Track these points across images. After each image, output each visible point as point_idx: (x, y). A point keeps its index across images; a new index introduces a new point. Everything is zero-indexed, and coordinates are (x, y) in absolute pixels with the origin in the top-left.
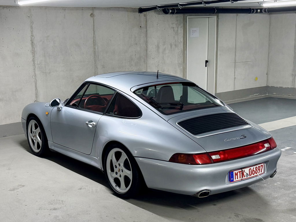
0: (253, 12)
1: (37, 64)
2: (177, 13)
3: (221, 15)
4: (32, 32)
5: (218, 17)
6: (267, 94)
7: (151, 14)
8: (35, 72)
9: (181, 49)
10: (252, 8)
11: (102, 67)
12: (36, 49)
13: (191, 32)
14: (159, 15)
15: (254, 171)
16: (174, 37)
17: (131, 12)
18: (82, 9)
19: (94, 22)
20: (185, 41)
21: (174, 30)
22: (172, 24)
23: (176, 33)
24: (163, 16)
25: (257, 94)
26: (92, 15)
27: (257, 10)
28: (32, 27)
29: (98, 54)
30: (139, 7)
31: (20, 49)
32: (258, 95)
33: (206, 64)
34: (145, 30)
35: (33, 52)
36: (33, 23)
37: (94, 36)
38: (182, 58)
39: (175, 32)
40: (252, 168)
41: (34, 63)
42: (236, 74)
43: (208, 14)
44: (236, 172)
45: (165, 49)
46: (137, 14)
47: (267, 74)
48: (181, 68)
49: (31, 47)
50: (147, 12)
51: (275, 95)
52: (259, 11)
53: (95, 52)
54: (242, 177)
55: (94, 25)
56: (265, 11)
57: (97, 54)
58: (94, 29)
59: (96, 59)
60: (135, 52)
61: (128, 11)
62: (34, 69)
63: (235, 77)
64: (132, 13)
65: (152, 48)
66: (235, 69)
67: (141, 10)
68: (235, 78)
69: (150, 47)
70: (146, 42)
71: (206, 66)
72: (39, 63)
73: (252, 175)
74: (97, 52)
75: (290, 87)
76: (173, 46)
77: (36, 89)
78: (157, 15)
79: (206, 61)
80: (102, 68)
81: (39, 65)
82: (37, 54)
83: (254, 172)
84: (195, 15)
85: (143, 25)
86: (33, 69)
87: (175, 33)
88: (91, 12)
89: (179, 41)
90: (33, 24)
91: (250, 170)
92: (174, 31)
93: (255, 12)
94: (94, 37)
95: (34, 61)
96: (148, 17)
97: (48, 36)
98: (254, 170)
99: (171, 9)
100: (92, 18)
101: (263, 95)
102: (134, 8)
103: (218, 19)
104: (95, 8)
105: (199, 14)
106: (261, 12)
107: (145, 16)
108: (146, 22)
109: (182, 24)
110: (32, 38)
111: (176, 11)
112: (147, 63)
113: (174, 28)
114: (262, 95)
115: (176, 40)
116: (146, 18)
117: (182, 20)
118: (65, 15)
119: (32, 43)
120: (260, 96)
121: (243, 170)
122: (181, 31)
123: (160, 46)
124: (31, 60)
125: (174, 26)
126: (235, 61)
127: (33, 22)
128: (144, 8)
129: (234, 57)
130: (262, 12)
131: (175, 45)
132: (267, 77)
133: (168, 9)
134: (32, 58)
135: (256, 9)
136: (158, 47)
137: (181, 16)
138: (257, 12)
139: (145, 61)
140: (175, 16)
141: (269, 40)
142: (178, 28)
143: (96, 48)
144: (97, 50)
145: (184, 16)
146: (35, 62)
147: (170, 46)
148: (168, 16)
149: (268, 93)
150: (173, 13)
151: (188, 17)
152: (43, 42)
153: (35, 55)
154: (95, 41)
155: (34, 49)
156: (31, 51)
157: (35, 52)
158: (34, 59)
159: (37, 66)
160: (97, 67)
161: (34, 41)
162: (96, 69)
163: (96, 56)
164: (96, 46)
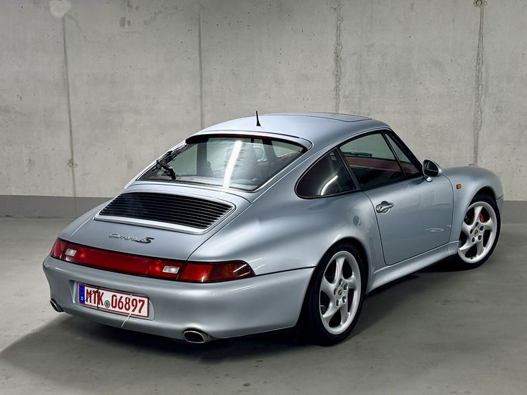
1: (343, 97)
4: (338, 37)
8: (337, 110)
12: (343, 69)
19: (482, 16)
26: (479, 3)
28: (338, 29)
29: (487, 82)
31: (312, 68)
35: (338, 75)
36: (343, 20)
41: (337, 94)
49: (334, 64)
53: (478, 79)
57: (484, 83)
59: (480, 93)
62: (337, 106)
82: (344, 76)
86: (335, 104)
90: (341, 23)
95: (337, 89)
97: (372, 45)
100: (478, 9)
110: (336, 48)
118: (413, 5)
119: (337, 58)
124: (333, 88)
134: (335, 85)
144: (484, 74)
146: (340, 93)
152: (361, 55)
153: (340, 79)
154: (480, 56)
155: (341, 68)
156: (333, 73)
157: (341, 73)
158: (337, 87)
159: (342, 100)
160: (481, 110)
161: (341, 54)
162: (480, 112)
163: (481, 86)
164: (484, 65)
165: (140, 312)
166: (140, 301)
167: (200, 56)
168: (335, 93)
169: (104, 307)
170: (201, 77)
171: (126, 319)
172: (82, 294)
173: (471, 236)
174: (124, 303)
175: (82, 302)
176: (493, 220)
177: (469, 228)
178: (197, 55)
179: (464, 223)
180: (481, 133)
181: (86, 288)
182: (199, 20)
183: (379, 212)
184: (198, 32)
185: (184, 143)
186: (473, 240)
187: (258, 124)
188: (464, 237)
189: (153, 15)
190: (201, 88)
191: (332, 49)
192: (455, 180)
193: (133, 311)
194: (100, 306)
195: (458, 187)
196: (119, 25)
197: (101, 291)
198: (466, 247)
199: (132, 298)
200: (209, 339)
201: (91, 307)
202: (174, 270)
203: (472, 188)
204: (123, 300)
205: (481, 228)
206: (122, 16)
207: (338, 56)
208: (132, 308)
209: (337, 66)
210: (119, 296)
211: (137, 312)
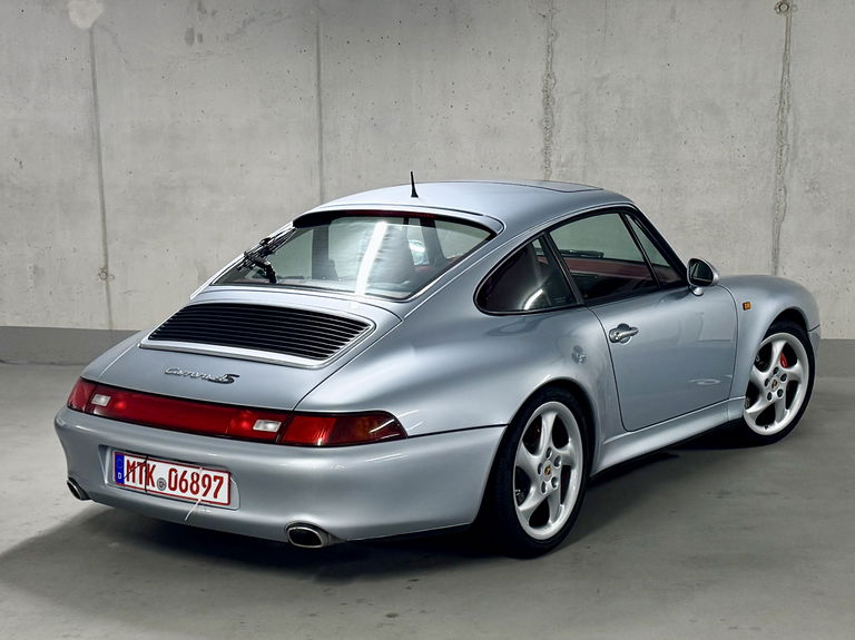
1: (557, 165)
4: (549, 64)
11: (807, 188)
12: (556, 118)
26: (784, 7)
28: (550, 49)
29: (795, 141)
31: (505, 116)
35: (548, 127)
36: (557, 35)
41: (547, 161)
49: (541, 110)
53: (781, 135)
55: (788, 42)
57: (790, 142)
59: (784, 159)
74: (790, 133)
80: (807, 192)
81: (564, 169)
82: (558, 131)
86: (543, 177)
90: (554, 40)
94: (785, 81)
95: (546, 152)
97: (604, 78)
100: (783, 18)
118: (673, 10)
119: (547, 99)
124: (539, 150)
134: (542, 146)
143: (790, 119)
144: (790, 128)
146: (552, 159)
152: (586, 95)
153: (551, 135)
155: (552, 116)
156: (540, 123)
157: (553, 125)
158: (547, 148)
159: (555, 170)
160: (785, 188)
161: (554, 92)
162: (783, 192)
163: (785, 148)
164: (791, 113)
165: (215, 496)
166: (216, 478)
167: (319, 95)
168: (543, 158)
169: (156, 489)
170: (321, 130)
171: (192, 509)
172: (119, 466)
173: (766, 390)
174: (190, 482)
175: (120, 482)
176: (802, 364)
177: (763, 376)
178: (313, 92)
179: (754, 368)
180: (784, 226)
181: (126, 458)
182: (317, 34)
183: (614, 341)
184: (315, 54)
185: (290, 226)
186: (770, 397)
187: (414, 194)
188: (753, 392)
189: (241, 26)
190: (321, 148)
191: (539, 85)
192: (740, 296)
193: (205, 494)
194: (150, 487)
195: (746, 306)
196: (184, 41)
197: (151, 463)
198: (757, 408)
199: (202, 473)
200: (331, 542)
201: (134, 490)
202: (272, 427)
203: (768, 309)
204: (188, 477)
205: (783, 378)
206: (190, 27)
207: (548, 97)
208: (202, 490)
209: (546, 113)
210: (181, 470)
211: (210, 497)
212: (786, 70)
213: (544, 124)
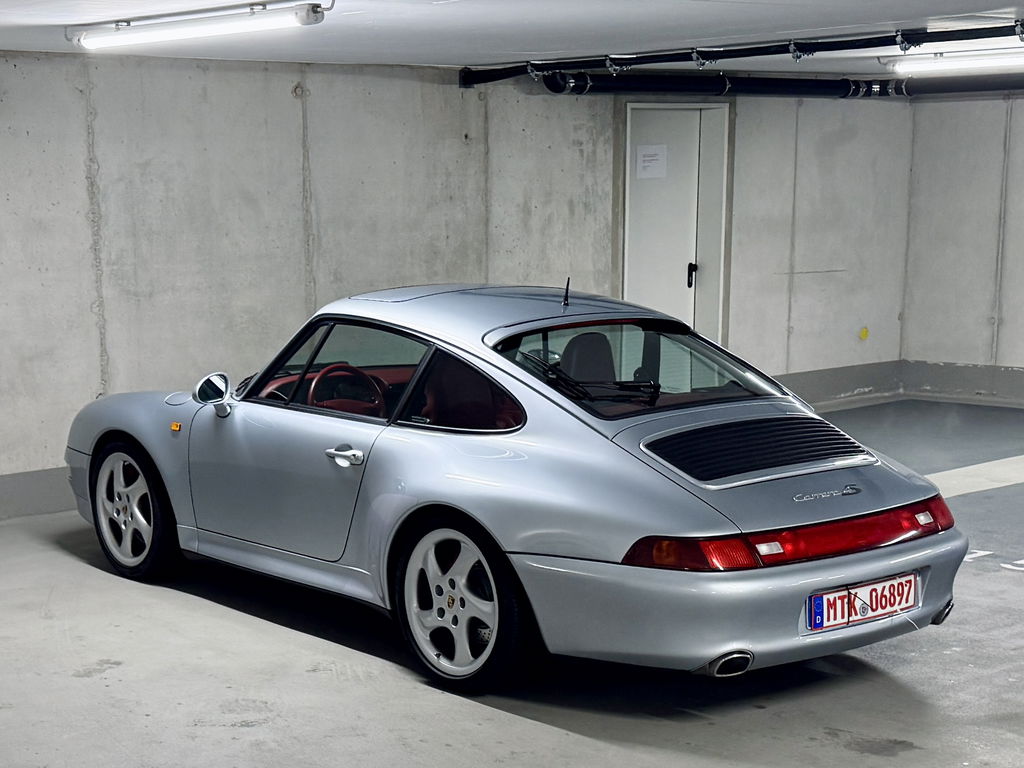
0: (856, 93)
1: (108, 264)
2: (594, 90)
3: (745, 102)
4: (91, 146)
5: (733, 106)
6: (901, 391)
7: (503, 93)
8: (98, 289)
9: (606, 219)
10: (852, 78)
11: (332, 278)
12: (103, 209)
13: (640, 159)
14: (532, 97)
15: (885, 596)
16: (582, 177)
17: (433, 81)
18: (266, 69)
19: (304, 117)
20: (621, 190)
21: (581, 151)
22: (576, 128)
23: (588, 161)
24: (545, 101)
25: (866, 390)
26: (299, 91)
27: (869, 84)
28: (90, 131)
29: (319, 232)
30: (460, 67)
31: (51, 207)
32: (870, 391)
33: (690, 275)
34: (482, 147)
35: (96, 219)
36: (96, 113)
37: (306, 165)
38: (610, 251)
39: (585, 155)
40: (879, 587)
41: (97, 258)
42: (792, 315)
43: (699, 98)
44: (831, 597)
45: (549, 220)
46: (456, 90)
47: (901, 317)
48: (607, 286)
49: (88, 201)
50: (490, 85)
51: (927, 391)
52: (876, 88)
53: (307, 225)
54: (850, 615)
55: (305, 127)
56: (898, 91)
57: (315, 232)
58: (304, 141)
59: (311, 249)
60: (447, 225)
61: (422, 79)
62: (98, 280)
63: (791, 325)
64: (436, 85)
65: (504, 215)
66: (790, 298)
67: (470, 77)
68: (790, 330)
69: (497, 210)
70: (486, 194)
71: (690, 285)
72: (113, 257)
73: (880, 611)
74: (314, 223)
75: (981, 362)
76: (579, 209)
77: (104, 352)
78: (522, 96)
79: (691, 265)
80: (332, 283)
81: (115, 267)
82: (106, 224)
83: (884, 599)
84: (653, 97)
85: (475, 129)
86: (94, 278)
87: (584, 162)
88: (295, 79)
89: (600, 193)
90: (95, 119)
91: (874, 594)
92: (582, 156)
93: (861, 94)
95: (95, 249)
96: (492, 104)
97: (147, 164)
98: (887, 593)
99: (574, 76)
100: (298, 102)
101: (887, 394)
102: (444, 69)
103: (732, 116)
104: (308, 64)
105: (669, 97)
106: (883, 93)
107: (482, 97)
108: (486, 118)
109: (610, 130)
110: (89, 168)
111: (590, 84)
112: (487, 267)
113: (581, 144)
114: (885, 392)
115: (587, 189)
116: (486, 107)
117: (609, 117)
118: (204, 89)
119: (92, 186)
120: (878, 395)
121: (853, 591)
122: (606, 155)
123: (533, 208)
124: (88, 246)
125: (583, 136)
126: (792, 267)
127: (94, 108)
128: (480, 68)
129: (787, 253)
130: (887, 94)
131: (586, 205)
132: (902, 329)
133: (563, 77)
134: (91, 241)
135: (866, 82)
136: (526, 211)
137: (605, 101)
138: (869, 93)
139: (481, 262)
140: (585, 99)
141: (911, 195)
142: (594, 145)
143: (313, 209)
144: (314, 216)
145: (615, 104)
146: (102, 256)
147: (566, 210)
148: (564, 99)
149: (905, 388)
150: (578, 90)
151: (631, 106)
152: (130, 182)
153: (99, 228)
154: (308, 184)
155: (99, 206)
156: (87, 217)
157: (101, 218)
158: (96, 243)
159: (106, 269)
160: (314, 279)
161: (97, 179)
162: (312, 284)
163: (311, 237)
164: (313, 202)
168: (93, 256)
191: (82, 171)
209: (92, 204)
212: (306, 157)
213: (91, 216)
